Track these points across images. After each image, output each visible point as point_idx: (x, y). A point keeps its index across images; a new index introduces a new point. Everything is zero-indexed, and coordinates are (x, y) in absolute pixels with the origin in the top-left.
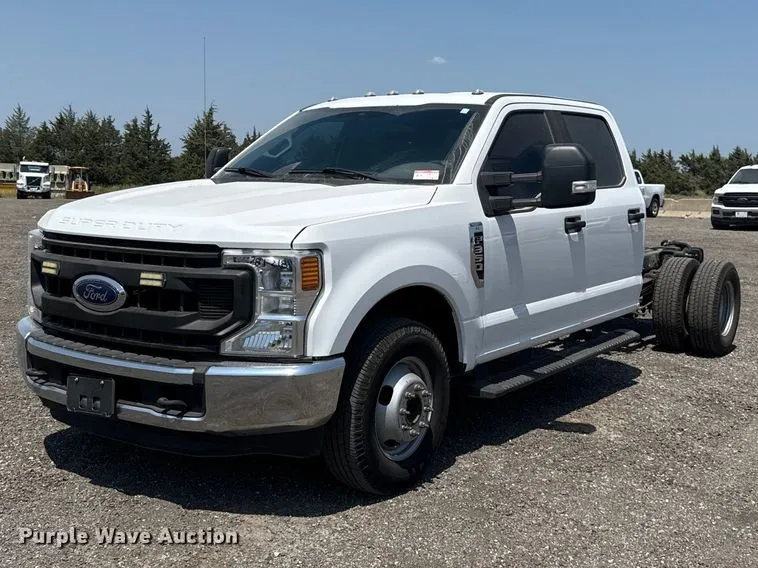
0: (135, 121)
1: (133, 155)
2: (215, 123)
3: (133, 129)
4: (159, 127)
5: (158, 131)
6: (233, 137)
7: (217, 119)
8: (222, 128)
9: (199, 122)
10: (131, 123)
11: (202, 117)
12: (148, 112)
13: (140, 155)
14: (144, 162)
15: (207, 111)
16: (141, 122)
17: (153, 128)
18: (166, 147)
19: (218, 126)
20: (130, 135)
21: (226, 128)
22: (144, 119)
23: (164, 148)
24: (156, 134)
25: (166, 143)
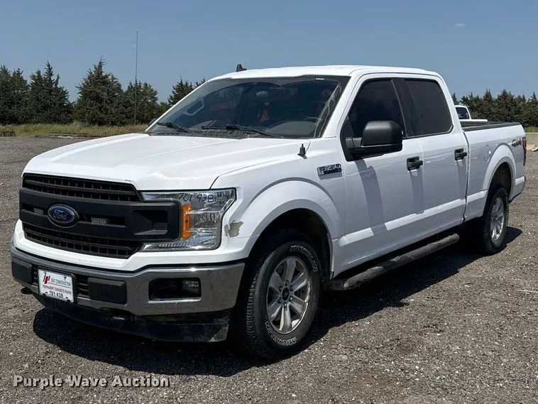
0: (39, 73)
1: (38, 99)
2: (104, 74)
3: (38, 79)
4: (58, 78)
5: (57, 80)
6: (119, 85)
7: (105, 71)
8: (110, 77)
9: (91, 73)
10: (36, 75)
11: (93, 70)
12: (49, 65)
13: (43, 100)
14: (48, 105)
15: (97, 64)
16: (43, 73)
17: (54, 78)
18: (64, 93)
19: (107, 76)
20: (36, 83)
21: (113, 78)
22: (46, 71)
23: (62, 94)
24: (57, 83)
25: (64, 90)
